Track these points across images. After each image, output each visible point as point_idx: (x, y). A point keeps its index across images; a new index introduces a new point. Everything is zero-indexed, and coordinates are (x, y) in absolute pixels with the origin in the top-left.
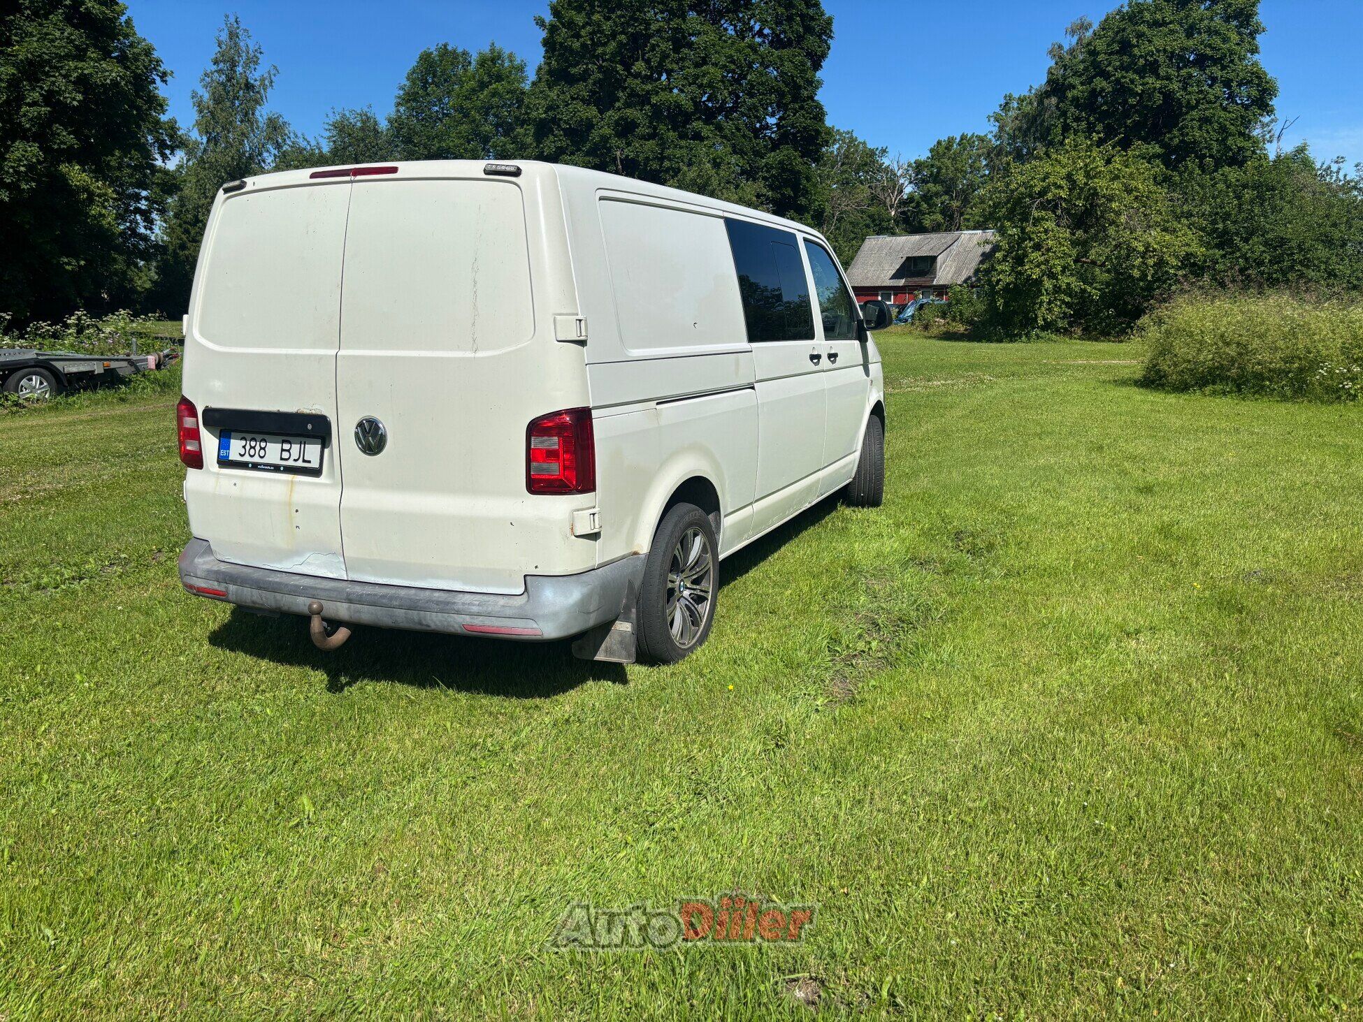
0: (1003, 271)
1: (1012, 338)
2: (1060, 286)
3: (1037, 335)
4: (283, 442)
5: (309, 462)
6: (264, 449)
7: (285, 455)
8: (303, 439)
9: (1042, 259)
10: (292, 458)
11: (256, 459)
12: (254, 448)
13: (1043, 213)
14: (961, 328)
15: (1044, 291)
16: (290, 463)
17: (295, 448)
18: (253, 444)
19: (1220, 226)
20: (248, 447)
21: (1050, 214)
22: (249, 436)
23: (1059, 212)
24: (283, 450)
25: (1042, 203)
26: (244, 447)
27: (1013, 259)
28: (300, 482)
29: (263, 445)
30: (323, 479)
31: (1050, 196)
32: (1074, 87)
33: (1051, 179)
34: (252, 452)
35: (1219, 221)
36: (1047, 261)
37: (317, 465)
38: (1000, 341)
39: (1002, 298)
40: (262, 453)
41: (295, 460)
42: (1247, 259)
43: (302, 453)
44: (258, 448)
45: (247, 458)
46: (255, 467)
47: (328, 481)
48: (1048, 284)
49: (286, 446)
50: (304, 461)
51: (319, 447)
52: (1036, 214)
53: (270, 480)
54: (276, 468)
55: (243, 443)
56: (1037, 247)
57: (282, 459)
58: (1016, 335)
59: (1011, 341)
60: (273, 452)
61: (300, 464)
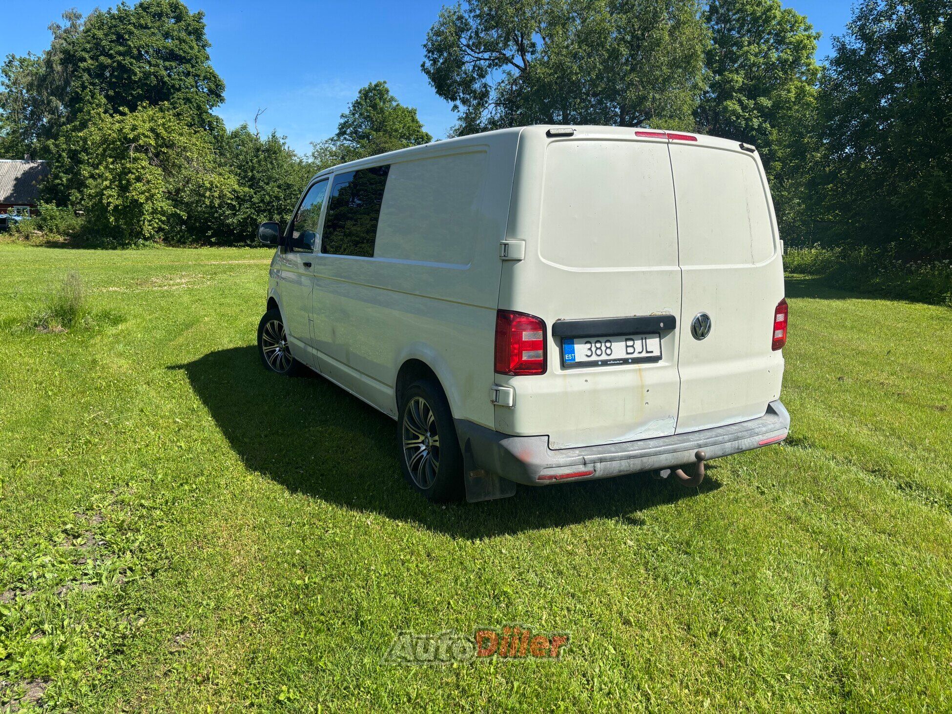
0: (110, 196)
1: (124, 246)
2: (157, 209)
3: (143, 244)
4: (627, 340)
5: (652, 352)
6: (610, 348)
7: (630, 350)
8: (644, 336)
9: (144, 188)
10: (637, 351)
11: (604, 357)
12: (600, 348)
13: (138, 154)
14: (61, 239)
15: (145, 212)
16: (636, 355)
17: (638, 344)
18: (598, 345)
19: (250, 174)
20: (594, 349)
21: (143, 156)
22: (593, 340)
23: (150, 155)
24: (627, 346)
25: (136, 147)
26: (590, 349)
27: (117, 187)
28: (646, 369)
29: (608, 345)
30: (660, 363)
31: (141, 142)
32: (85, 60)
33: (140, 130)
34: (599, 352)
35: (249, 171)
36: (149, 190)
37: (659, 354)
38: (114, 248)
39: (113, 216)
40: (608, 351)
41: (639, 353)
42: (270, 196)
43: (644, 347)
44: (603, 348)
45: (594, 358)
46: (605, 363)
47: (667, 364)
48: (148, 207)
49: (630, 343)
50: (647, 352)
51: (658, 339)
52: (132, 154)
53: (621, 371)
54: (625, 361)
55: (588, 346)
56: (138, 179)
57: (628, 353)
58: (127, 244)
59: (123, 249)
60: (619, 349)
61: (644, 355)
